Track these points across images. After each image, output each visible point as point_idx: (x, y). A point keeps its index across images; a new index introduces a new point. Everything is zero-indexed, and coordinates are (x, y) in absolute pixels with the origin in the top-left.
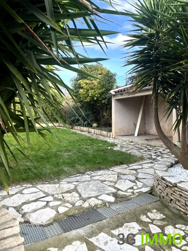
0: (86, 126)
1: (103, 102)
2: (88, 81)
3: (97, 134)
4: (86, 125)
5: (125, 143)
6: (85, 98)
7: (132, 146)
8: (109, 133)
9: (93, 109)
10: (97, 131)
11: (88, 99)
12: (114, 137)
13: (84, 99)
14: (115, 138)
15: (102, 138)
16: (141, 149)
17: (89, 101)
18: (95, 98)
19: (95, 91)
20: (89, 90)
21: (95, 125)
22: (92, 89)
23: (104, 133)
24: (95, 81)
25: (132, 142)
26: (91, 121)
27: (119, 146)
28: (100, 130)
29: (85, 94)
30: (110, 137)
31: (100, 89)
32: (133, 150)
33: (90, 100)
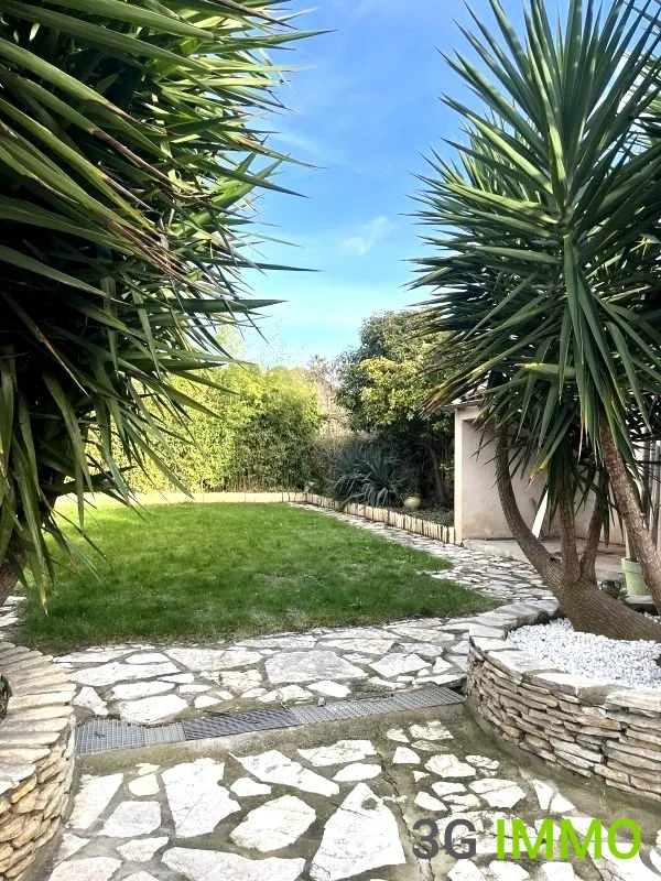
0: (382, 503)
1: (436, 426)
2: (389, 364)
3: (410, 532)
4: (381, 499)
5: (485, 562)
6: (379, 414)
7: (501, 572)
8: (445, 529)
9: (414, 448)
10: (413, 522)
11: (388, 419)
12: (458, 542)
13: (377, 416)
14: (462, 545)
15: (419, 544)
16: (524, 580)
17: (389, 423)
18: (410, 417)
19: (409, 393)
20: (389, 391)
21: (412, 501)
22: (399, 386)
23: (433, 527)
24: (410, 363)
25: (511, 559)
26: (399, 488)
27: (458, 569)
28: (420, 517)
29: (379, 401)
30: (448, 542)
31: (425, 387)
32: (495, 582)
33: (392, 422)
